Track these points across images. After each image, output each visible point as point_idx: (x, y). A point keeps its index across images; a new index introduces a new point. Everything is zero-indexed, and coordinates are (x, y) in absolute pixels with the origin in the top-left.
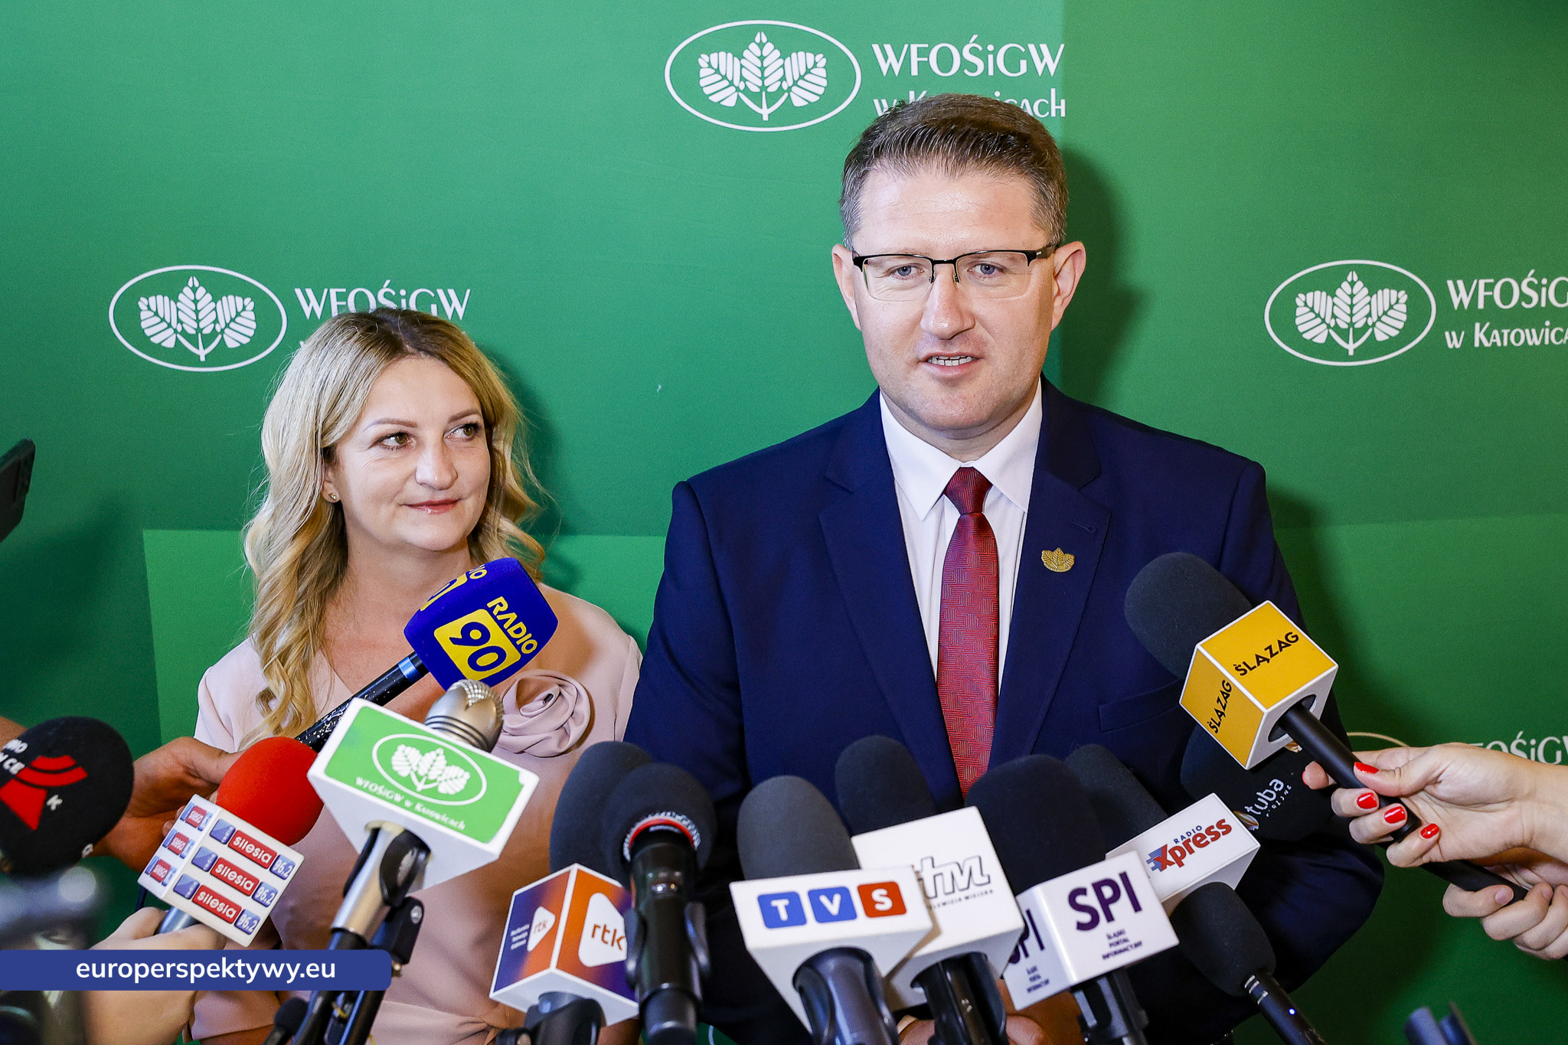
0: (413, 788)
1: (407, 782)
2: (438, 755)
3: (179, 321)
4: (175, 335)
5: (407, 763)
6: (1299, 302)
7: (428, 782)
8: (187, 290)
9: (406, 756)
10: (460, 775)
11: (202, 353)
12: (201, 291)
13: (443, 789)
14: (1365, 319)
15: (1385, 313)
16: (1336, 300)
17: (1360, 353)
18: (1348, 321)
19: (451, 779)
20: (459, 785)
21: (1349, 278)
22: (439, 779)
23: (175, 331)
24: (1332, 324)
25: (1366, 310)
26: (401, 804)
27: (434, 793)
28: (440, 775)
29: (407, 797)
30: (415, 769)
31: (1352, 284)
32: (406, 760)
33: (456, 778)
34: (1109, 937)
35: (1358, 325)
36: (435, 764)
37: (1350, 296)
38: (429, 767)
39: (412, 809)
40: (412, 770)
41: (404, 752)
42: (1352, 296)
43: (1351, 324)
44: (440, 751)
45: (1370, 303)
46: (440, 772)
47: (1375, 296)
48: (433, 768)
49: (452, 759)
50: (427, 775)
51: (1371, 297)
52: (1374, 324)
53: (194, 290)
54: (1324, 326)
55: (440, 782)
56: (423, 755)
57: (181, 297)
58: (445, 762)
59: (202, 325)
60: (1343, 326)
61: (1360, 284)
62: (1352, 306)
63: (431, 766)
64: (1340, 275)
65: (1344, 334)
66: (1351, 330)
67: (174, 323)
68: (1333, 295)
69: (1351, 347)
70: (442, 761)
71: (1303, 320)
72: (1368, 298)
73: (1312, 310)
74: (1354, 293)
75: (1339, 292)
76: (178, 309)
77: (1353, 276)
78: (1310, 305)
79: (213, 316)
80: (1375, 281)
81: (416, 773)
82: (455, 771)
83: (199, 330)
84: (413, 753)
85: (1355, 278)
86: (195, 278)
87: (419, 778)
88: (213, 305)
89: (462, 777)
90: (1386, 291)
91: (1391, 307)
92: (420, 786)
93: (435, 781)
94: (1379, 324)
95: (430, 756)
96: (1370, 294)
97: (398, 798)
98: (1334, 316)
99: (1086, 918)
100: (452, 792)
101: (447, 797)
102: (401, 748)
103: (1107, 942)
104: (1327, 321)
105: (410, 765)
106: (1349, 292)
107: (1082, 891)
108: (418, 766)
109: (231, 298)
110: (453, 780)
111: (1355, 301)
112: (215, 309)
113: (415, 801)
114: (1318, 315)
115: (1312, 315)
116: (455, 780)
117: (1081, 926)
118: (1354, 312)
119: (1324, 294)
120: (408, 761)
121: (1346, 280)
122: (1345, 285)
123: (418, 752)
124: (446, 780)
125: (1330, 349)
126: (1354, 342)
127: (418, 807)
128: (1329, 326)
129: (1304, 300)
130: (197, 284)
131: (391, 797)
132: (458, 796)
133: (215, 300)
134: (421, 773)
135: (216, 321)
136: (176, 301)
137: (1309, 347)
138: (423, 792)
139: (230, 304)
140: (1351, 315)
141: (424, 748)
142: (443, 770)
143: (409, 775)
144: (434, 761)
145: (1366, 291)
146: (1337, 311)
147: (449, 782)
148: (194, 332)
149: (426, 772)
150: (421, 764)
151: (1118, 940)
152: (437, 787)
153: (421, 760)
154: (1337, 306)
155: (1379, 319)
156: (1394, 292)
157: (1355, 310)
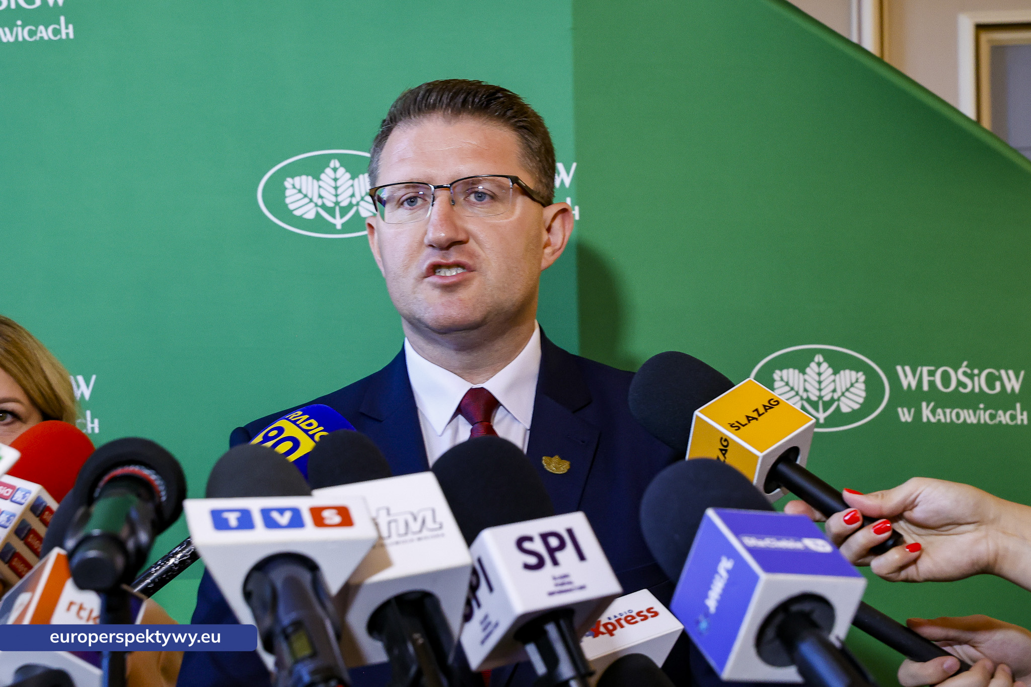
6: (777, 376)
14: (831, 394)
15: (847, 390)
16: (806, 377)
17: (827, 422)
21: (817, 360)
24: (805, 396)
25: (832, 387)
31: (819, 364)
34: (555, 578)
35: (827, 398)
37: (817, 374)
42: (819, 374)
43: (820, 397)
45: (834, 381)
47: (838, 375)
51: (835, 376)
52: (839, 399)
54: (798, 397)
60: (814, 398)
61: (825, 365)
62: (820, 382)
65: (814, 405)
66: (820, 402)
68: (804, 373)
69: (821, 416)
71: (780, 391)
72: (833, 377)
73: (787, 384)
74: (821, 372)
75: (808, 370)
77: (819, 358)
78: (786, 380)
80: (838, 363)
85: (822, 360)
90: (847, 371)
91: (852, 385)
94: (843, 398)
96: (835, 373)
98: (806, 390)
99: (533, 560)
103: (552, 582)
104: (801, 393)
106: (817, 371)
107: (530, 539)
111: (822, 378)
114: (792, 389)
115: (788, 388)
117: (527, 567)
118: (822, 387)
119: (797, 371)
121: (815, 361)
122: (814, 365)
126: (823, 412)
128: (802, 399)
129: (781, 375)
140: (820, 390)
145: (830, 371)
146: (808, 387)
151: (563, 583)
154: (808, 382)
155: (843, 394)
156: (853, 373)
157: (823, 385)
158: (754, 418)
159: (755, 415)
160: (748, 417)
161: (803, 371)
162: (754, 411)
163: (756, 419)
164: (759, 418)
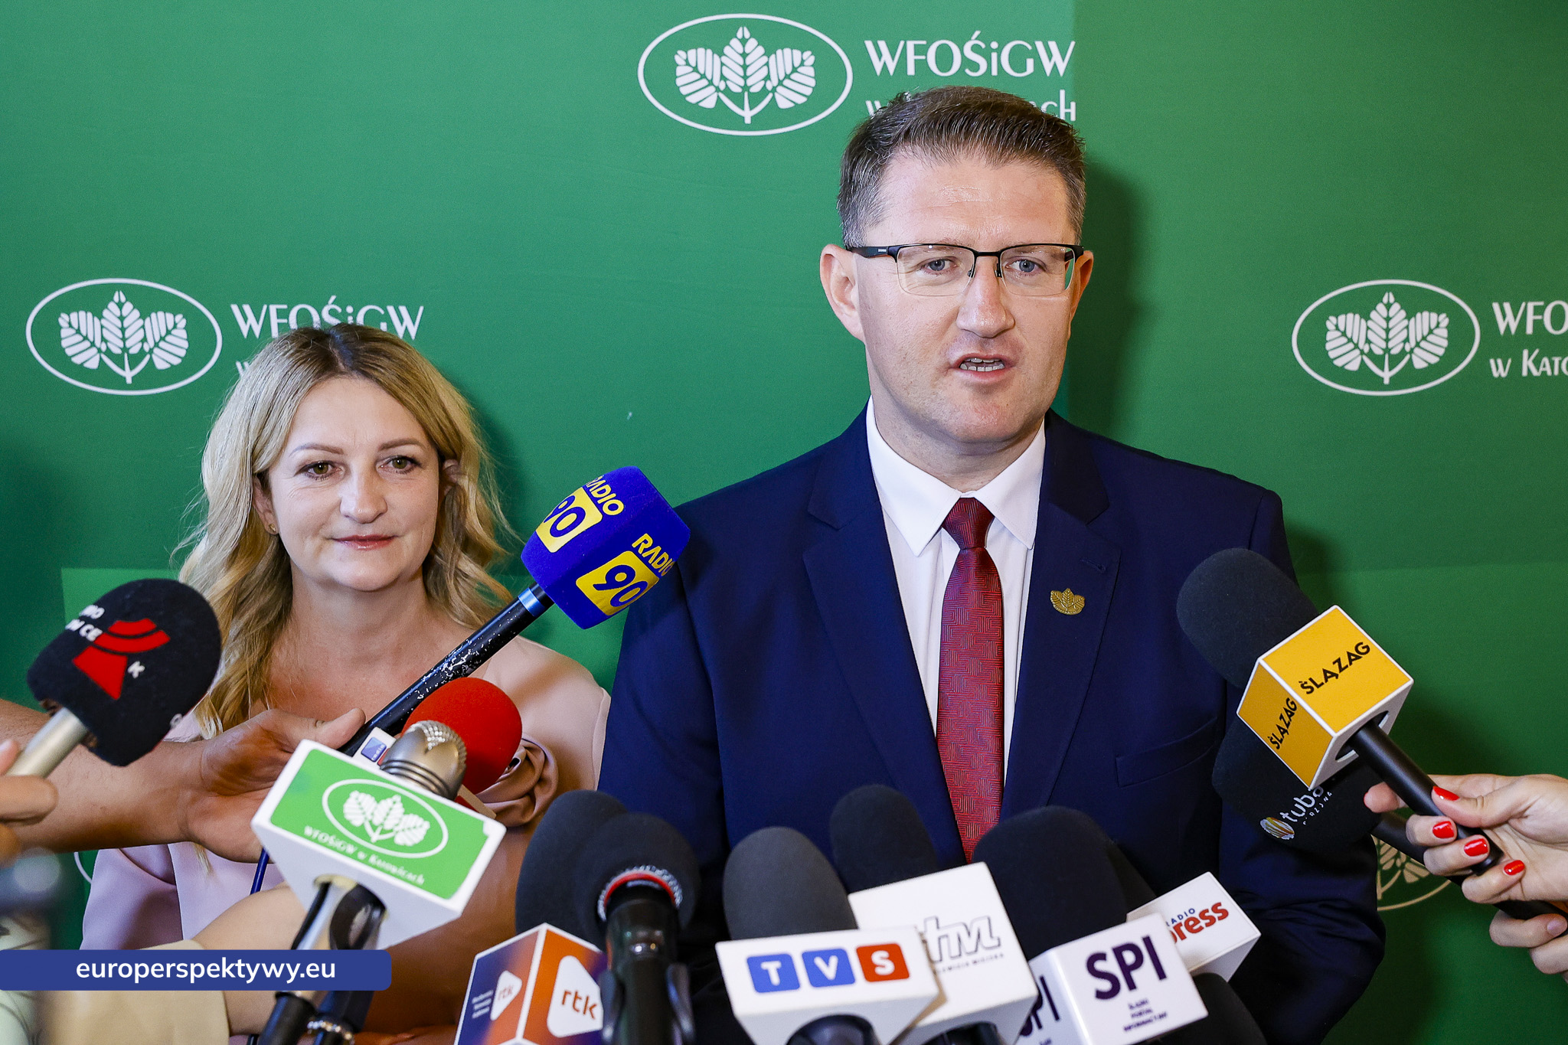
0: (367, 838)
1: (361, 832)
2: (394, 803)
3: (103, 339)
4: (98, 356)
5: (360, 811)
6: (1330, 325)
7: (383, 832)
8: (112, 306)
9: (360, 804)
10: (418, 824)
11: (128, 375)
12: (128, 306)
13: (400, 840)
14: (1402, 345)
15: (1424, 338)
16: (1370, 323)
17: (1397, 382)
18: (1384, 345)
19: (409, 829)
20: (418, 836)
21: (1385, 300)
22: (396, 829)
23: (99, 351)
24: (1366, 350)
25: (1403, 335)
26: (354, 856)
27: (390, 844)
28: (397, 825)
29: (360, 848)
30: (370, 818)
31: (1388, 306)
32: (359, 808)
33: (415, 827)
35: (1395, 351)
36: (392, 812)
37: (1385, 319)
38: (384, 815)
39: (366, 862)
40: (366, 818)
41: (357, 799)
42: (1388, 319)
43: (1387, 350)
44: (397, 798)
45: (1407, 327)
46: (396, 822)
47: (1413, 320)
48: (389, 817)
49: (410, 807)
50: (382, 824)
51: (1409, 320)
52: (1412, 351)
53: (120, 305)
54: (1357, 352)
55: (397, 832)
56: (378, 802)
57: (105, 313)
58: (402, 810)
59: (128, 344)
60: (1378, 352)
61: (1396, 307)
62: (1387, 330)
63: (388, 815)
64: (1376, 295)
65: (1378, 361)
66: (1387, 356)
67: (98, 342)
68: (1367, 318)
69: (1386, 375)
70: (399, 809)
71: (1334, 344)
72: (1405, 322)
73: (1344, 334)
74: (1391, 315)
75: (1373, 315)
76: (102, 327)
77: (1388, 297)
78: (1342, 329)
79: (140, 335)
80: (1413, 303)
81: (371, 822)
82: (414, 820)
83: (125, 349)
84: (367, 800)
85: (1392, 299)
86: (121, 293)
87: (374, 828)
88: (141, 322)
89: (421, 826)
90: (1425, 314)
91: (1431, 332)
92: (375, 836)
93: (391, 831)
94: (1417, 350)
95: (387, 803)
96: (1408, 317)
97: (351, 849)
98: (1368, 341)
99: (1106, 985)
100: (409, 843)
101: (404, 848)
102: (354, 794)
104: (1361, 345)
105: (364, 813)
106: (1385, 315)
107: (1102, 957)
108: (372, 814)
109: (161, 314)
110: (411, 830)
111: (1391, 325)
112: (143, 327)
113: (369, 852)
114: (1350, 340)
115: (1344, 340)
116: (413, 831)
117: (1100, 995)
118: (1390, 336)
119: (1357, 316)
120: (362, 809)
121: (1382, 302)
122: (1381, 307)
123: (373, 799)
124: (403, 830)
125: (1363, 377)
126: (1390, 370)
127: (373, 859)
128: (1362, 352)
129: (1335, 322)
130: (123, 299)
131: (343, 849)
132: (416, 848)
133: (143, 317)
134: (376, 822)
135: (144, 340)
136: (101, 317)
137: (1341, 375)
138: (379, 843)
139: (160, 320)
140: (1387, 340)
141: (380, 795)
142: (400, 819)
143: (363, 825)
144: (391, 809)
145: (1403, 314)
146: (1372, 336)
147: (407, 832)
148: (119, 352)
149: (381, 820)
150: (376, 813)
152: (393, 838)
153: (376, 808)
154: (1371, 330)
155: (1418, 345)
156: (1434, 315)
157: (1391, 335)
158: (1334, 675)
159: (1335, 669)
160: (1325, 672)
161: (1366, 317)
162: (1334, 663)
163: (1337, 676)
164: (1340, 675)
